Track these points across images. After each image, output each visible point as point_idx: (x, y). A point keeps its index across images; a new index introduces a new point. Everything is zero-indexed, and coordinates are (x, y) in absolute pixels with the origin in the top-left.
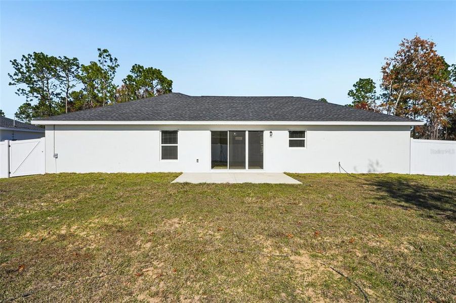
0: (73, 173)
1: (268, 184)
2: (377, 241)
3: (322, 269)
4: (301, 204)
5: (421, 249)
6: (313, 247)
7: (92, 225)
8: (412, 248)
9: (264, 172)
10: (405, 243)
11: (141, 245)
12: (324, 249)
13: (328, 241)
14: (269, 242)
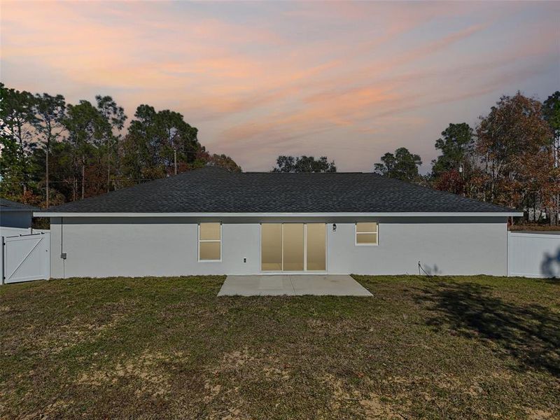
0: (87, 278)
1: (333, 297)
2: (448, 382)
3: (391, 415)
4: (371, 330)
5: (488, 391)
6: (383, 389)
7: (148, 363)
8: (481, 390)
9: (326, 273)
10: (476, 383)
11: (210, 389)
12: (394, 392)
13: (398, 381)
14: (339, 383)
